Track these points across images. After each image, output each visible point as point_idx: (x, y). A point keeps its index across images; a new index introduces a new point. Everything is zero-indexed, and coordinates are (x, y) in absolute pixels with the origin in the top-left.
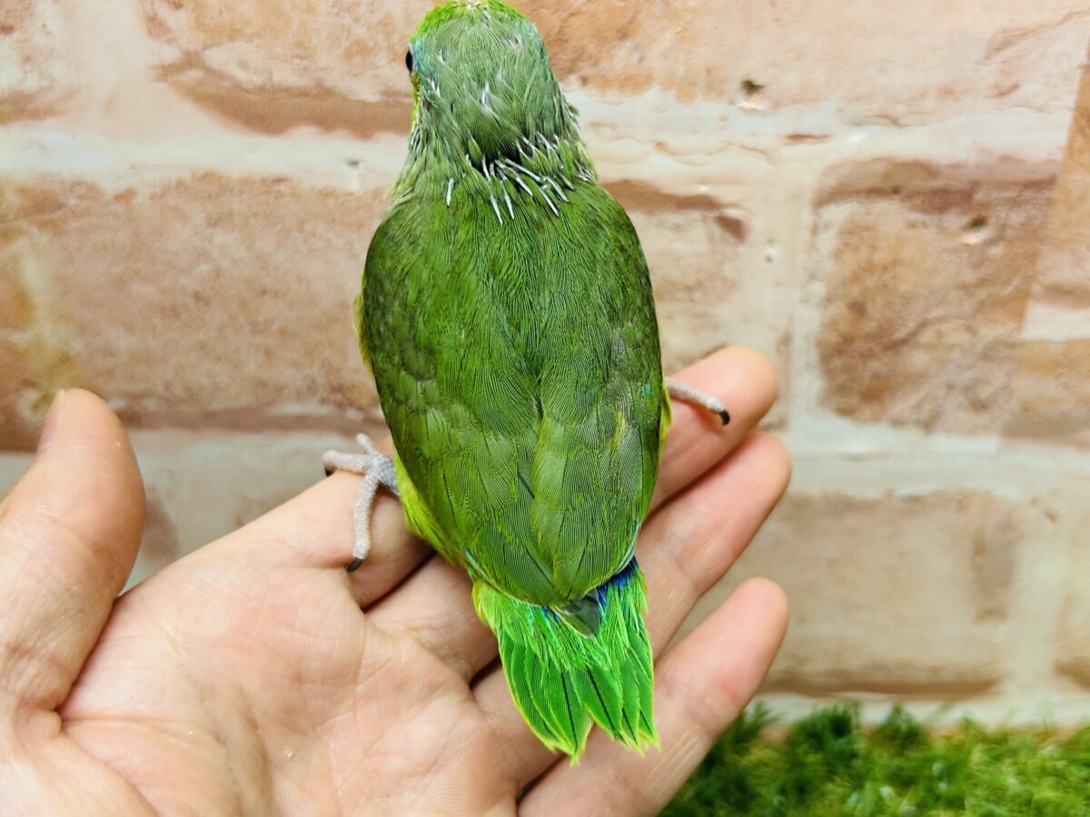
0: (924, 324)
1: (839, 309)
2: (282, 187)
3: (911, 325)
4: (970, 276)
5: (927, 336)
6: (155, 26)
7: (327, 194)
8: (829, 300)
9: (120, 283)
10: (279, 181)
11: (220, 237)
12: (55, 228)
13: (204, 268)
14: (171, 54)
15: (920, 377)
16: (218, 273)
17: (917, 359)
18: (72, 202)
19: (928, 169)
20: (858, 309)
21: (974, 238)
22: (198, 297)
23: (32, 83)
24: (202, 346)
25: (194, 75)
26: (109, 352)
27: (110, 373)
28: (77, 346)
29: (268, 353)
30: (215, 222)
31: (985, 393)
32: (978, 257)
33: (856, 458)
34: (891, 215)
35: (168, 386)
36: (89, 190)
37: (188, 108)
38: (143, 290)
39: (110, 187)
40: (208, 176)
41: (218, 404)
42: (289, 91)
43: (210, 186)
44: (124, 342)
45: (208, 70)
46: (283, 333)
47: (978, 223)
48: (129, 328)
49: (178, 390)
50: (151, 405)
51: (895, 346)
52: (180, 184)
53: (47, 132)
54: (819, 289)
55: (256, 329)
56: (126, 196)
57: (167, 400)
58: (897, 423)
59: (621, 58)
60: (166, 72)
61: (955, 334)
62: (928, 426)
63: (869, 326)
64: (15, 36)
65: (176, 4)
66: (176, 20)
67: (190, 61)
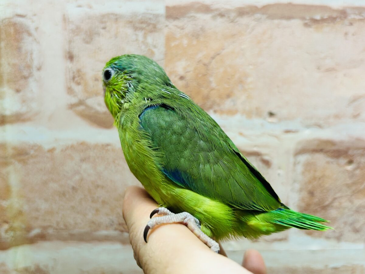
0: (335, 199)
1: (305, 194)
2: (109, 147)
3: (330, 200)
4: (349, 181)
5: (336, 204)
6: (70, 91)
8: (301, 190)
9: (45, 183)
10: (108, 145)
11: (84, 166)
12: (24, 162)
13: (77, 177)
14: (74, 100)
15: (334, 220)
16: (82, 179)
17: (333, 213)
18: (32, 152)
19: (331, 143)
20: (311, 193)
21: (350, 168)
22: (74, 188)
23: (24, 109)
24: (73, 207)
25: (81, 108)
26: (37, 210)
27: (37, 218)
28: (26, 208)
29: (97, 210)
30: (83, 160)
31: (358, 226)
32: (352, 174)
33: (313, 252)
34: (321, 159)
35: (58, 223)
36: (38, 148)
37: (78, 120)
38: (53, 186)
39: (47, 147)
40: (82, 143)
41: (76, 231)
43: (83, 147)
44: (44, 206)
45: (87, 106)
46: (104, 202)
47: (350, 162)
48: (46, 200)
49: (62, 226)
50: (50, 231)
51: (325, 208)
52: (72, 147)
53: (26, 127)
54: (297, 186)
55: (93, 201)
56: (52, 151)
57: (56, 229)
58: (328, 238)
59: (228, 104)
60: (72, 106)
61: (346, 203)
62: (339, 238)
63: (316, 200)
64: (21, 94)
65: (79, 84)
66: (78, 89)
67: (81, 103)
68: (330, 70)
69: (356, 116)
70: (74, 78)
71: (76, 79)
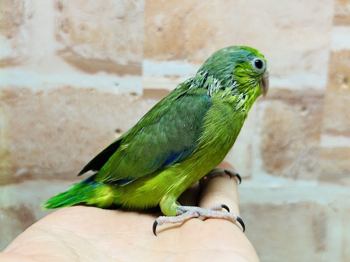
0: (291, 142)
1: (266, 136)
2: (93, 92)
3: (287, 142)
4: (303, 126)
5: (292, 145)
6: (58, 38)
7: (107, 95)
8: (262, 133)
9: (32, 124)
10: (92, 89)
11: (70, 108)
12: (13, 104)
13: (63, 119)
14: (61, 47)
15: (290, 160)
16: (67, 121)
17: (290, 154)
18: (21, 95)
19: (288, 91)
20: (271, 136)
21: (304, 113)
22: (60, 130)
23: (15, 54)
24: (58, 148)
25: (68, 54)
26: (24, 150)
27: (23, 158)
28: (13, 148)
29: (81, 151)
30: (69, 103)
31: (311, 165)
32: (305, 119)
33: (274, 189)
34: (279, 106)
35: (43, 163)
36: (26, 91)
37: (65, 65)
38: (40, 127)
39: (35, 90)
40: (69, 87)
41: (60, 170)
42: (99, 61)
43: (69, 90)
44: (30, 146)
45: (74, 53)
46: (87, 143)
47: (304, 109)
48: (33, 141)
49: (47, 165)
50: (36, 171)
51: (283, 149)
52: (59, 90)
53: (16, 71)
54: (259, 129)
55: (78, 142)
56: (39, 94)
57: (42, 168)
58: (286, 176)
59: (200, 55)
60: (60, 53)
61: (300, 145)
62: (295, 177)
63: (275, 142)
64: (12, 40)
65: (66, 32)
66: (65, 36)
67: (68, 49)
68: (286, 27)
69: (308, 68)
70: (62, 26)
71: (65, 27)
